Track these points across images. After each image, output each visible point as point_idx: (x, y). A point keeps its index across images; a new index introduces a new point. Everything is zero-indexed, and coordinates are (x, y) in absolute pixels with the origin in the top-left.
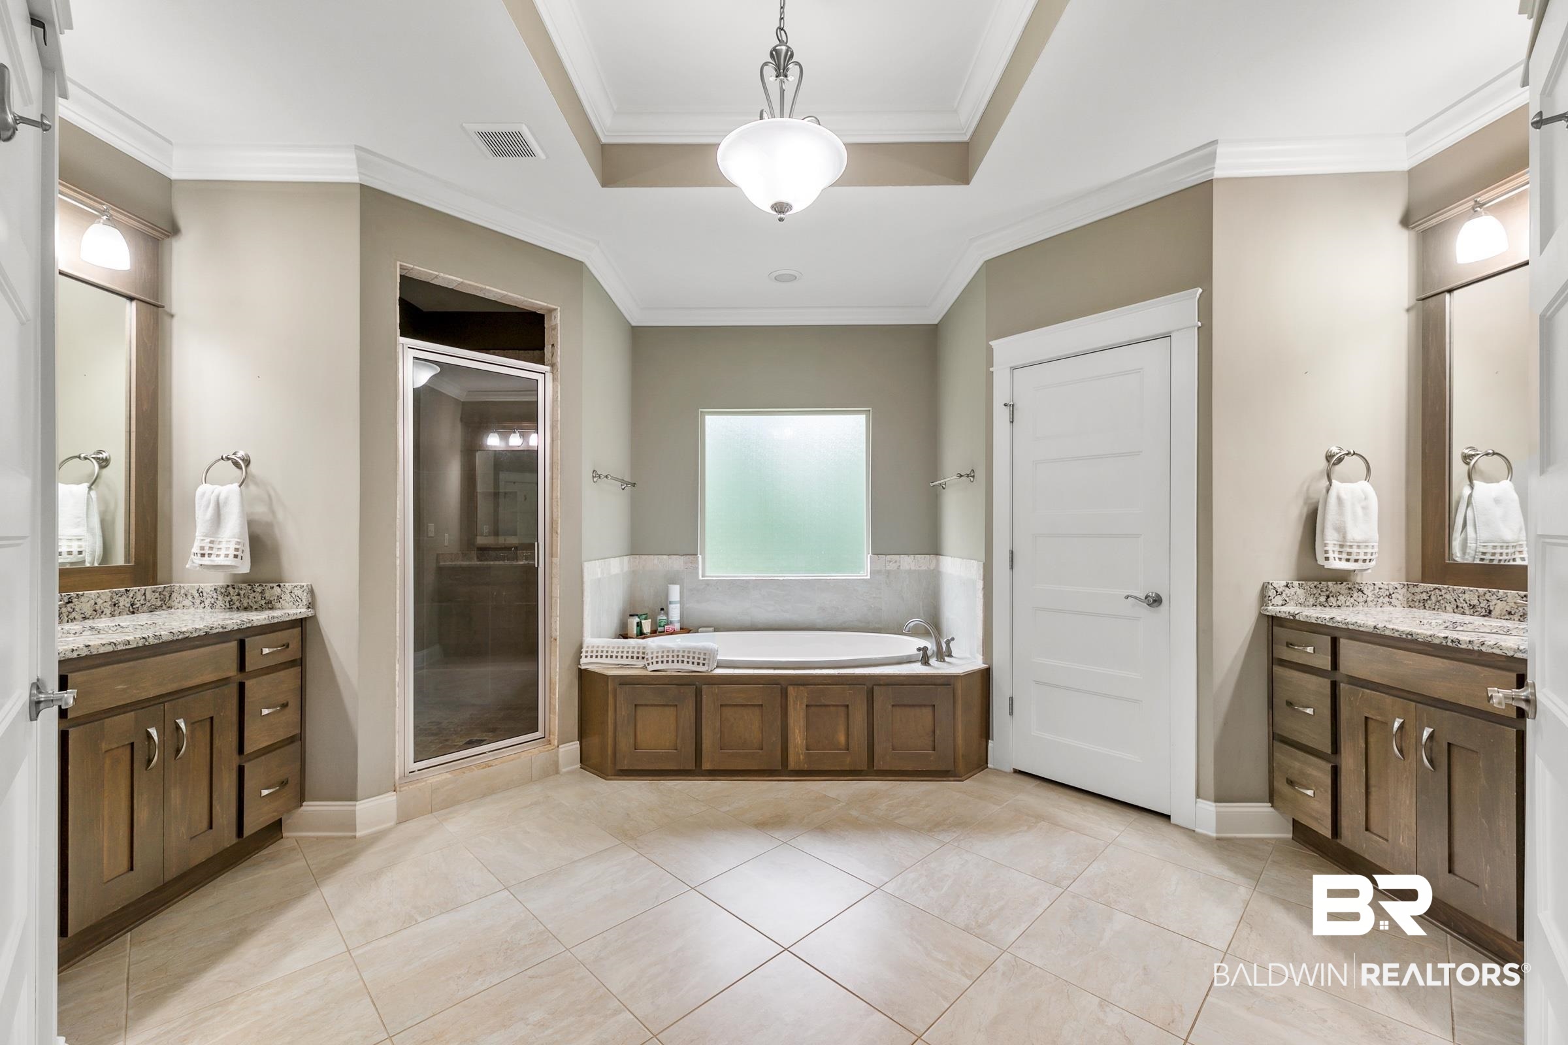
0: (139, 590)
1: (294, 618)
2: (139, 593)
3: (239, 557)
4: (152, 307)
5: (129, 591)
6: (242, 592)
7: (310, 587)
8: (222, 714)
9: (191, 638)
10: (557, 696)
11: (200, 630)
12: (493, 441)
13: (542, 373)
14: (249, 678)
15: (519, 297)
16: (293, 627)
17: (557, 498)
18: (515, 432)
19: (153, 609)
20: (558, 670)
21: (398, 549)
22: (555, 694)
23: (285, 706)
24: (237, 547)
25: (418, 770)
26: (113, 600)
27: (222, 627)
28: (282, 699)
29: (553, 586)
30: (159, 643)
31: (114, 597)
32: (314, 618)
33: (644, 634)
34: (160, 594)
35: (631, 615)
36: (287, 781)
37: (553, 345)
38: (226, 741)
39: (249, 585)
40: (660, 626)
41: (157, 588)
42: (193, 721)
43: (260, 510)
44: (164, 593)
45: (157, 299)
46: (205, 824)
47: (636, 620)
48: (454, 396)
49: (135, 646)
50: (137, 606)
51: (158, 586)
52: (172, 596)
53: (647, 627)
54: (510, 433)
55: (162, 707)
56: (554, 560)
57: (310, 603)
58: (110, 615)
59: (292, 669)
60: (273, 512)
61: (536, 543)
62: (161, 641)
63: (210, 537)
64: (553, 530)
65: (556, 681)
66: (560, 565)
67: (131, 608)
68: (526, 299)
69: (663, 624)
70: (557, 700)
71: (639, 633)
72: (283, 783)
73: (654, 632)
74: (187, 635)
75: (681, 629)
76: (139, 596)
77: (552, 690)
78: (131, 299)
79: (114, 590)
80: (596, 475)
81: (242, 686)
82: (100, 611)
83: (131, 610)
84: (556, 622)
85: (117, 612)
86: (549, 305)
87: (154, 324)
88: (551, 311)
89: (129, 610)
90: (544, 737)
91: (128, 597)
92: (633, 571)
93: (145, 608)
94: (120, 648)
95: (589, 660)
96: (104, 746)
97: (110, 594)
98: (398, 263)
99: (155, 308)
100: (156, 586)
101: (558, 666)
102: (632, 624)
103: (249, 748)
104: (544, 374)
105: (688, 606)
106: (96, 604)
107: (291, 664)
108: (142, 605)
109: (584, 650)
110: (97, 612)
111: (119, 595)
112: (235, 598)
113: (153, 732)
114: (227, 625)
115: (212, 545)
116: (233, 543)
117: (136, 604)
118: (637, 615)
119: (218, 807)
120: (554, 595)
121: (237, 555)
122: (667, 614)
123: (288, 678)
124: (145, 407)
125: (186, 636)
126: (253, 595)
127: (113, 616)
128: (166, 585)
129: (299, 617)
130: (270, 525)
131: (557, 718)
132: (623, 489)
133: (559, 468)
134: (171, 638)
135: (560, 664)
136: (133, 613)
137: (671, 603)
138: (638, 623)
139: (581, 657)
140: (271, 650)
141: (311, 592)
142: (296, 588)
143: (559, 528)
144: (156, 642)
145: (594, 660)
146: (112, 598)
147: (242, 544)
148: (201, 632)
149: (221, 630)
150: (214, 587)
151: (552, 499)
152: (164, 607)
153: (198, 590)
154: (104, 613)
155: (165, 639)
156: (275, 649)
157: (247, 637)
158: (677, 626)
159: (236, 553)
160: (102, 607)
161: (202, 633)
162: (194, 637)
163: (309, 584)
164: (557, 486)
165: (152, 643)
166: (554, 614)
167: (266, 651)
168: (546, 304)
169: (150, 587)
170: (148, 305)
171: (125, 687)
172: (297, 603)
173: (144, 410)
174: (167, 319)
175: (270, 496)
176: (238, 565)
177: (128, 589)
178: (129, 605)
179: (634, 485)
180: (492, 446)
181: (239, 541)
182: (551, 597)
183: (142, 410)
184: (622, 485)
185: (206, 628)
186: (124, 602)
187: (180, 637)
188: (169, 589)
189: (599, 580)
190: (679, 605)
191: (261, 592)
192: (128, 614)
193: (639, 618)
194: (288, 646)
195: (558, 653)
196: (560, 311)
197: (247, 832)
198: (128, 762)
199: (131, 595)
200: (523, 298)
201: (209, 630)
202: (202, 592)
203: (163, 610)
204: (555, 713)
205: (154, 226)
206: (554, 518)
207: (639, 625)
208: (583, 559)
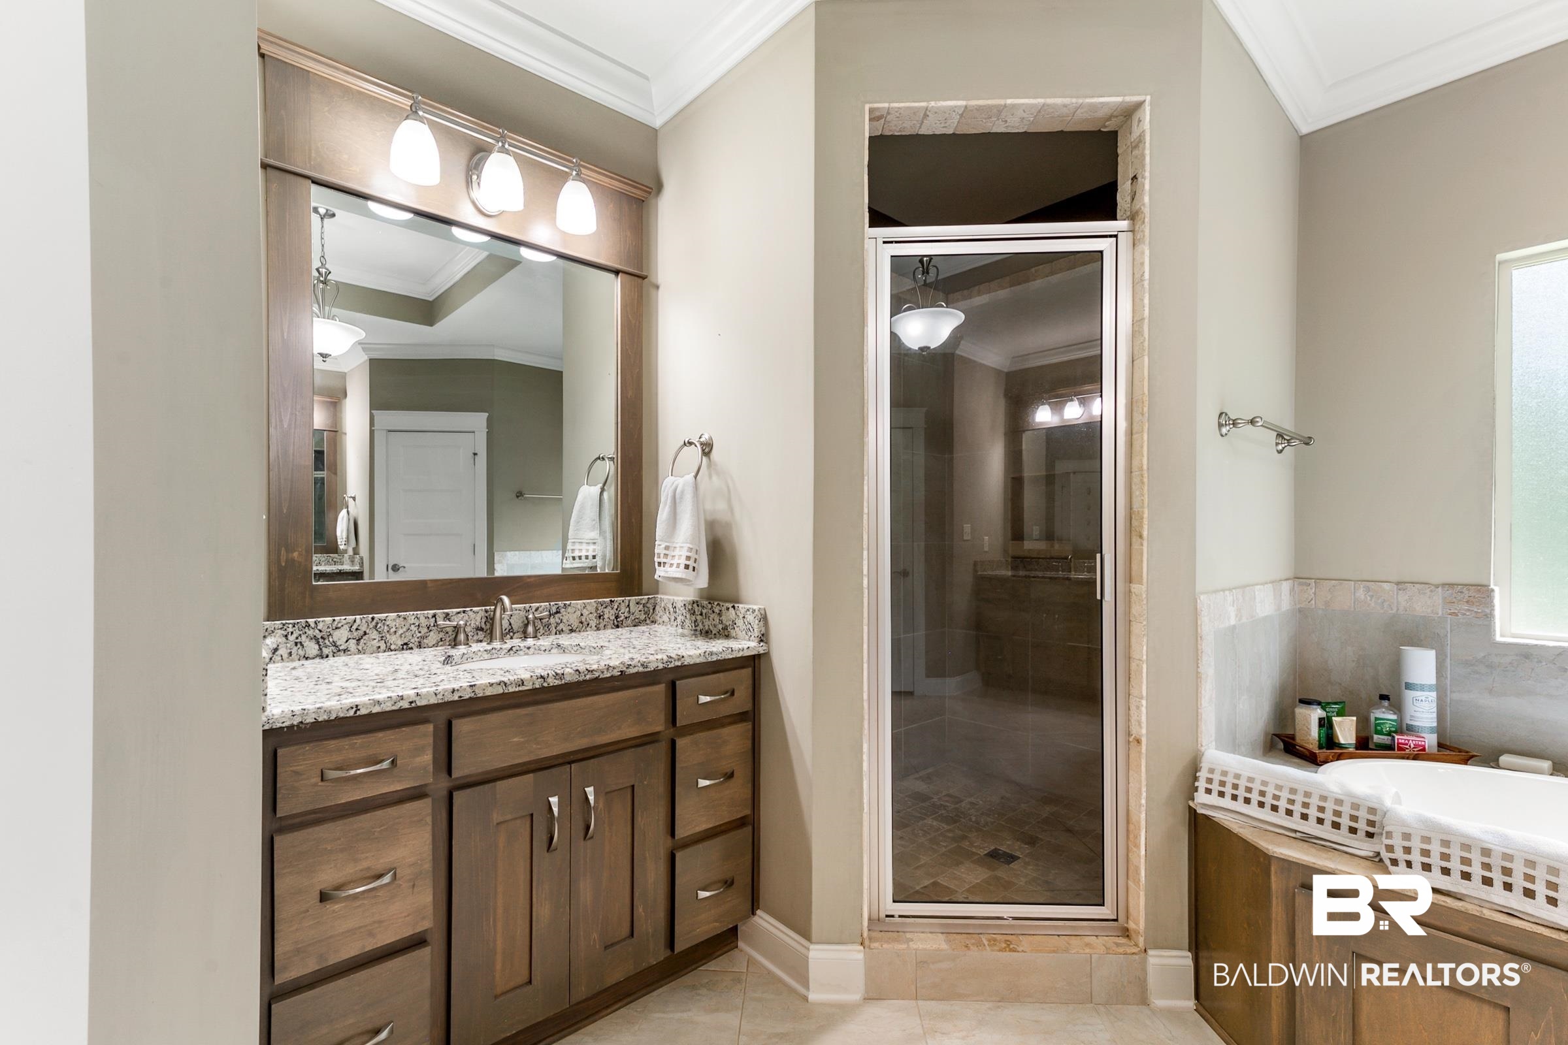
0: (623, 602)
1: (740, 655)
2: (623, 604)
3: (691, 568)
4: (636, 278)
5: (613, 602)
6: (704, 611)
7: (763, 612)
8: (645, 783)
9: (602, 679)
10: (1143, 852)
11: (614, 668)
12: (1044, 416)
13: (1111, 236)
14: (683, 735)
15: (1067, 101)
16: (743, 667)
17: (1141, 469)
18: (1072, 400)
19: (637, 624)
20: (1143, 801)
21: (865, 563)
22: (1138, 846)
23: (730, 776)
24: (689, 554)
25: (900, 916)
26: (598, 612)
27: (642, 665)
28: (726, 765)
29: (1133, 640)
30: (562, 684)
31: (599, 608)
32: (767, 655)
33: (1340, 746)
34: (644, 607)
35: (1303, 701)
36: (733, 880)
37: (1135, 178)
38: (652, 820)
39: (710, 603)
40: (1378, 732)
41: (641, 599)
42: (608, 790)
43: (718, 508)
44: (648, 605)
45: (641, 269)
46: (626, 931)
47: (1317, 713)
48: (993, 366)
49: (530, 687)
50: (621, 619)
51: (642, 597)
52: (656, 608)
53: (1346, 730)
54: (1066, 401)
55: (568, 770)
56: (1135, 587)
57: (763, 635)
58: (595, 629)
59: (740, 725)
60: (731, 509)
61: (1098, 556)
62: (563, 682)
63: (666, 542)
64: (1133, 531)
65: (1139, 822)
66: (1147, 598)
67: (615, 622)
68: (1080, 101)
69: (1386, 728)
70: (1143, 860)
71: (1323, 740)
72: (728, 883)
73: (1364, 746)
74: (597, 674)
75: (1440, 745)
76: (623, 609)
77: (1131, 836)
78: (617, 272)
79: (601, 600)
80: (1226, 421)
81: (673, 743)
82: (585, 623)
83: (616, 623)
84: (1138, 707)
85: (602, 625)
86: (1128, 99)
87: (638, 296)
88: (1129, 113)
89: (614, 624)
90: (1116, 920)
91: (612, 609)
92: (1300, 611)
93: (629, 621)
94: (511, 689)
95: (1213, 799)
96: (496, 817)
97: (595, 605)
98: (867, 107)
99: (640, 280)
100: (640, 597)
101: (1144, 794)
102: (1307, 720)
103: (681, 832)
104: (1116, 236)
105: (1456, 696)
106: (582, 615)
107: (742, 717)
108: (626, 618)
109: (1203, 775)
110: (583, 625)
111: (604, 606)
112: (699, 618)
113: (554, 800)
114: (649, 663)
115: (667, 552)
116: (686, 549)
117: (621, 617)
118: (1319, 703)
119: (641, 910)
120: (1135, 655)
121: (689, 565)
122: (1398, 708)
123: (734, 738)
124: (630, 393)
125: (595, 676)
126: (712, 616)
127: (598, 629)
128: (650, 597)
129: (747, 653)
130: (728, 526)
131: (1142, 894)
132: (1280, 452)
133: (1146, 409)
134: (575, 678)
135: (1147, 791)
136: (618, 627)
137: (1409, 686)
138: (1321, 720)
139: (1196, 789)
140: (713, 698)
141: (764, 619)
142: (748, 613)
143: (1146, 527)
144: (557, 682)
145: (1227, 802)
146: (597, 609)
147: (694, 551)
148: (615, 671)
149: (641, 669)
150: (684, 603)
151: (1129, 471)
152: (648, 622)
153: (673, 604)
154: (590, 625)
155: (568, 679)
156: (718, 697)
157: (679, 680)
158: (1430, 741)
159: (688, 563)
160: (588, 619)
161: (616, 673)
162: (607, 678)
163: (762, 607)
164: (1142, 447)
165: (551, 684)
166: (1134, 691)
167: (704, 699)
168: (1119, 99)
169: (634, 598)
170: (633, 277)
171: (522, 740)
172: (749, 634)
173: (629, 397)
174: (653, 291)
175: (728, 487)
176: (691, 579)
177: (613, 599)
178: (614, 617)
179: (1307, 441)
180: (1041, 423)
181: (691, 546)
182: (1129, 658)
183: (627, 398)
184: (1277, 444)
185: (622, 666)
186: (609, 614)
187: (588, 677)
188: (652, 601)
189: (1234, 626)
190: (1434, 694)
191: (719, 614)
192: (612, 628)
193: (1324, 708)
194: (733, 694)
195: (1143, 769)
196: (1151, 104)
197: (679, 947)
198: (528, 839)
199: (616, 607)
200: (1074, 100)
201: (625, 669)
202: (675, 607)
203: (647, 624)
204: (1137, 882)
205: (635, 184)
206: (1136, 506)
207: (1326, 724)
208: (1198, 588)
